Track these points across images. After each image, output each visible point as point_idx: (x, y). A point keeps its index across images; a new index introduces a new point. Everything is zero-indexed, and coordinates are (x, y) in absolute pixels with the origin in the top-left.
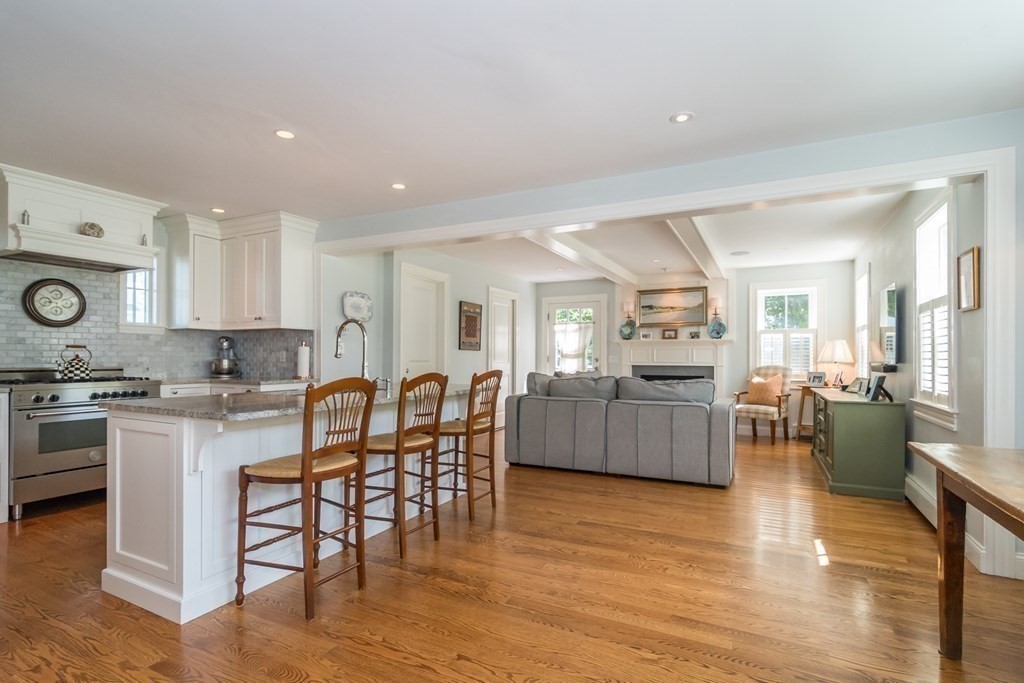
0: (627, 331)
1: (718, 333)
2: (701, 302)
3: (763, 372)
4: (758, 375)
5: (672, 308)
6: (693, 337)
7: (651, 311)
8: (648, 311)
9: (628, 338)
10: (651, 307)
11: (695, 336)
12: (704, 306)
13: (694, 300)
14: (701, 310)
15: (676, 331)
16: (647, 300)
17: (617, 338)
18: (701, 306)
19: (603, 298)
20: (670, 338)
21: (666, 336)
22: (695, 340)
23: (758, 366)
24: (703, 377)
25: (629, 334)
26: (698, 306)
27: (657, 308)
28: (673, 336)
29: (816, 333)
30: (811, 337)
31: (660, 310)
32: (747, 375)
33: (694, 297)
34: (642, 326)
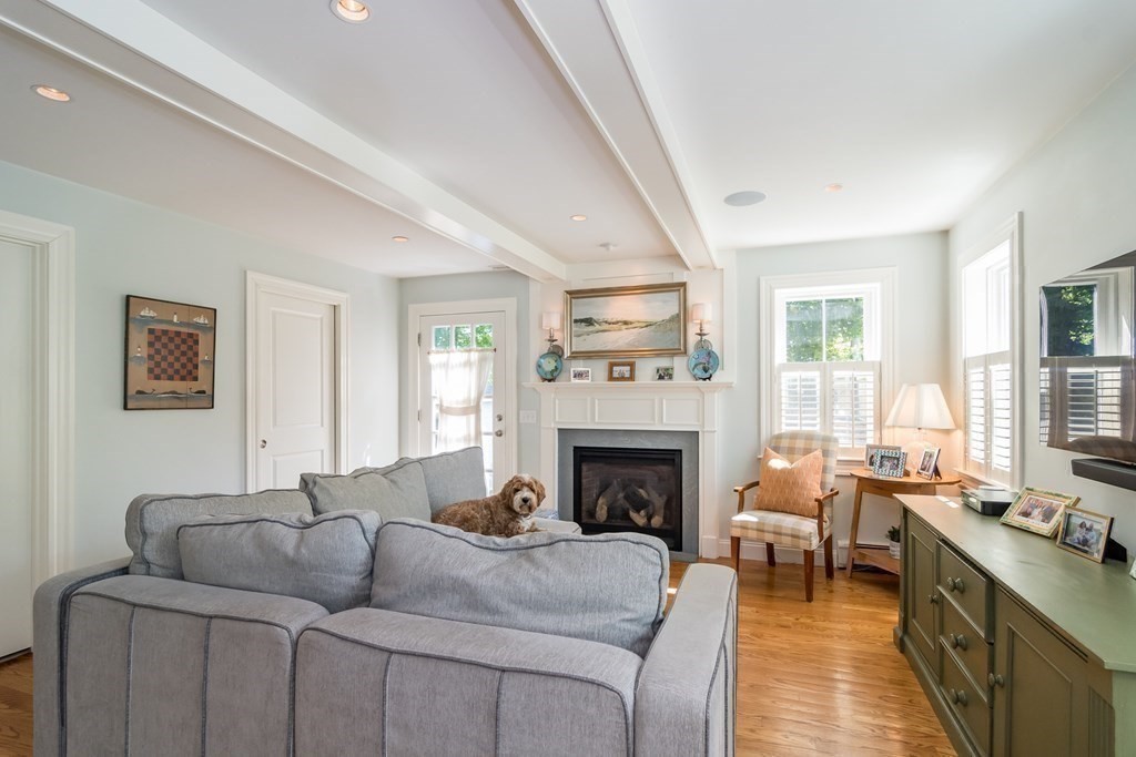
0: (549, 365)
1: (706, 370)
2: (676, 311)
5: (626, 323)
6: (661, 378)
7: (591, 328)
8: (584, 328)
9: (550, 378)
10: (589, 322)
11: (665, 374)
12: (682, 318)
13: (664, 307)
14: (675, 326)
15: (632, 365)
16: (584, 309)
17: (533, 379)
18: (676, 318)
19: (510, 304)
20: (622, 379)
21: (615, 375)
22: (666, 382)
23: (776, 432)
24: (681, 451)
25: (552, 372)
26: (672, 319)
27: (599, 324)
28: (627, 375)
29: (879, 369)
30: (870, 376)
31: (606, 327)
32: (758, 450)
33: (665, 302)
34: (575, 356)
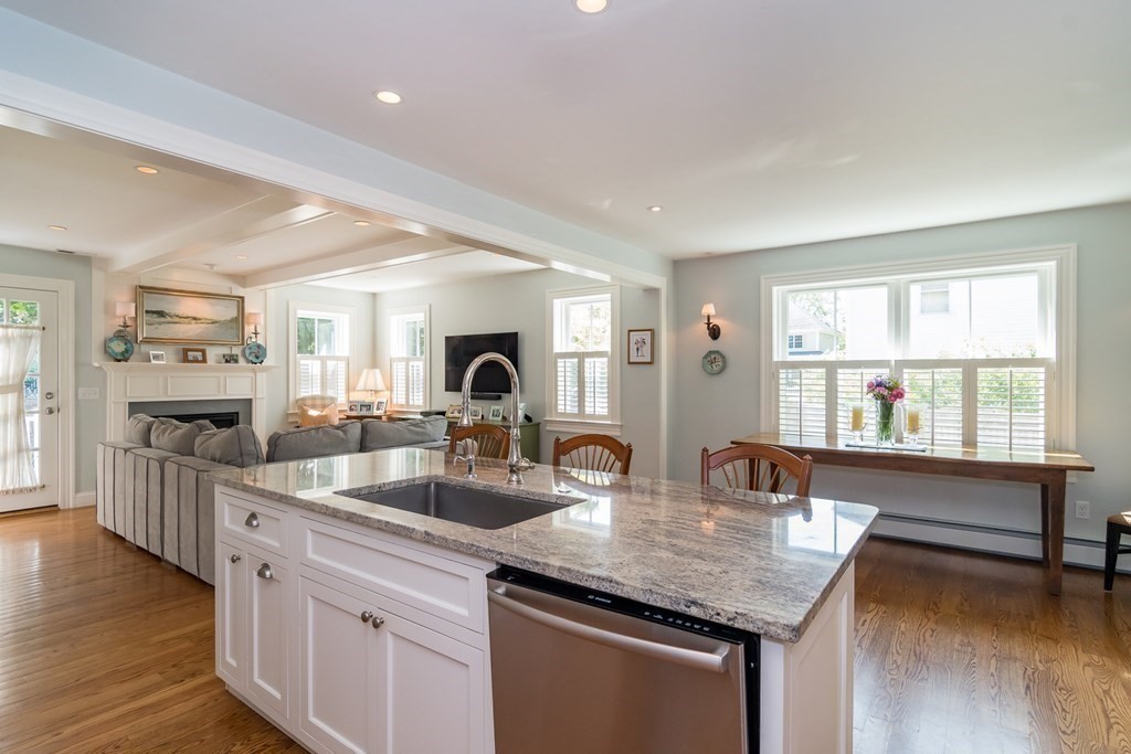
0: (118, 347)
1: (257, 357)
2: (235, 315)
3: (318, 402)
4: (314, 407)
5: (195, 319)
6: (227, 361)
7: (162, 319)
8: (156, 319)
9: (122, 358)
10: (161, 314)
11: (230, 359)
12: (240, 320)
13: (227, 312)
14: (234, 325)
15: (203, 352)
16: (153, 303)
17: (97, 360)
18: (235, 320)
19: (67, 288)
20: (196, 361)
21: (190, 358)
22: (232, 365)
23: (298, 397)
24: (237, 413)
25: (122, 354)
26: (232, 320)
27: (171, 317)
28: (200, 358)
29: (348, 361)
30: (342, 365)
31: (177, 320)
32: (288, 408)
33: (226, 307)
34: (148, 341)
